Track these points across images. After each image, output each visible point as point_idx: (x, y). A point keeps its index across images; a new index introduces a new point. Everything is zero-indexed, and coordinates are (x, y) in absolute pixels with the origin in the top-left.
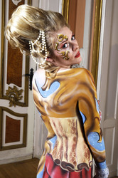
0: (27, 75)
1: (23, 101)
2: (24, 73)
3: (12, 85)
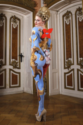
1: (18, 67)
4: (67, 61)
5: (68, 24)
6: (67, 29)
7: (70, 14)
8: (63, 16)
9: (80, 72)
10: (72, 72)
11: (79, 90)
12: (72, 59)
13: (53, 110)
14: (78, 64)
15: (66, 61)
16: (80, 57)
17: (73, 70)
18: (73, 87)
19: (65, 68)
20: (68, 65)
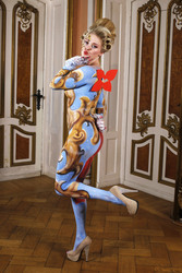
0: (34, 95)
1: (31, 120)
2: (31, 93)
3: (21, 105)
4: (140, 115)
5: (149, 30)
6: (147, 42)
7: (156, 8)
8: (140, 11)
9: (166, 145)
10: (150, 141)
11: (160, 181)
12: (151, 114)
13: (102, 231)
14: (163, 126)
15: (138, 114)
16: (170, 113)
17: (152, 137)
18: (148, 174)
19: (134, 130)
20: (142, 125)
